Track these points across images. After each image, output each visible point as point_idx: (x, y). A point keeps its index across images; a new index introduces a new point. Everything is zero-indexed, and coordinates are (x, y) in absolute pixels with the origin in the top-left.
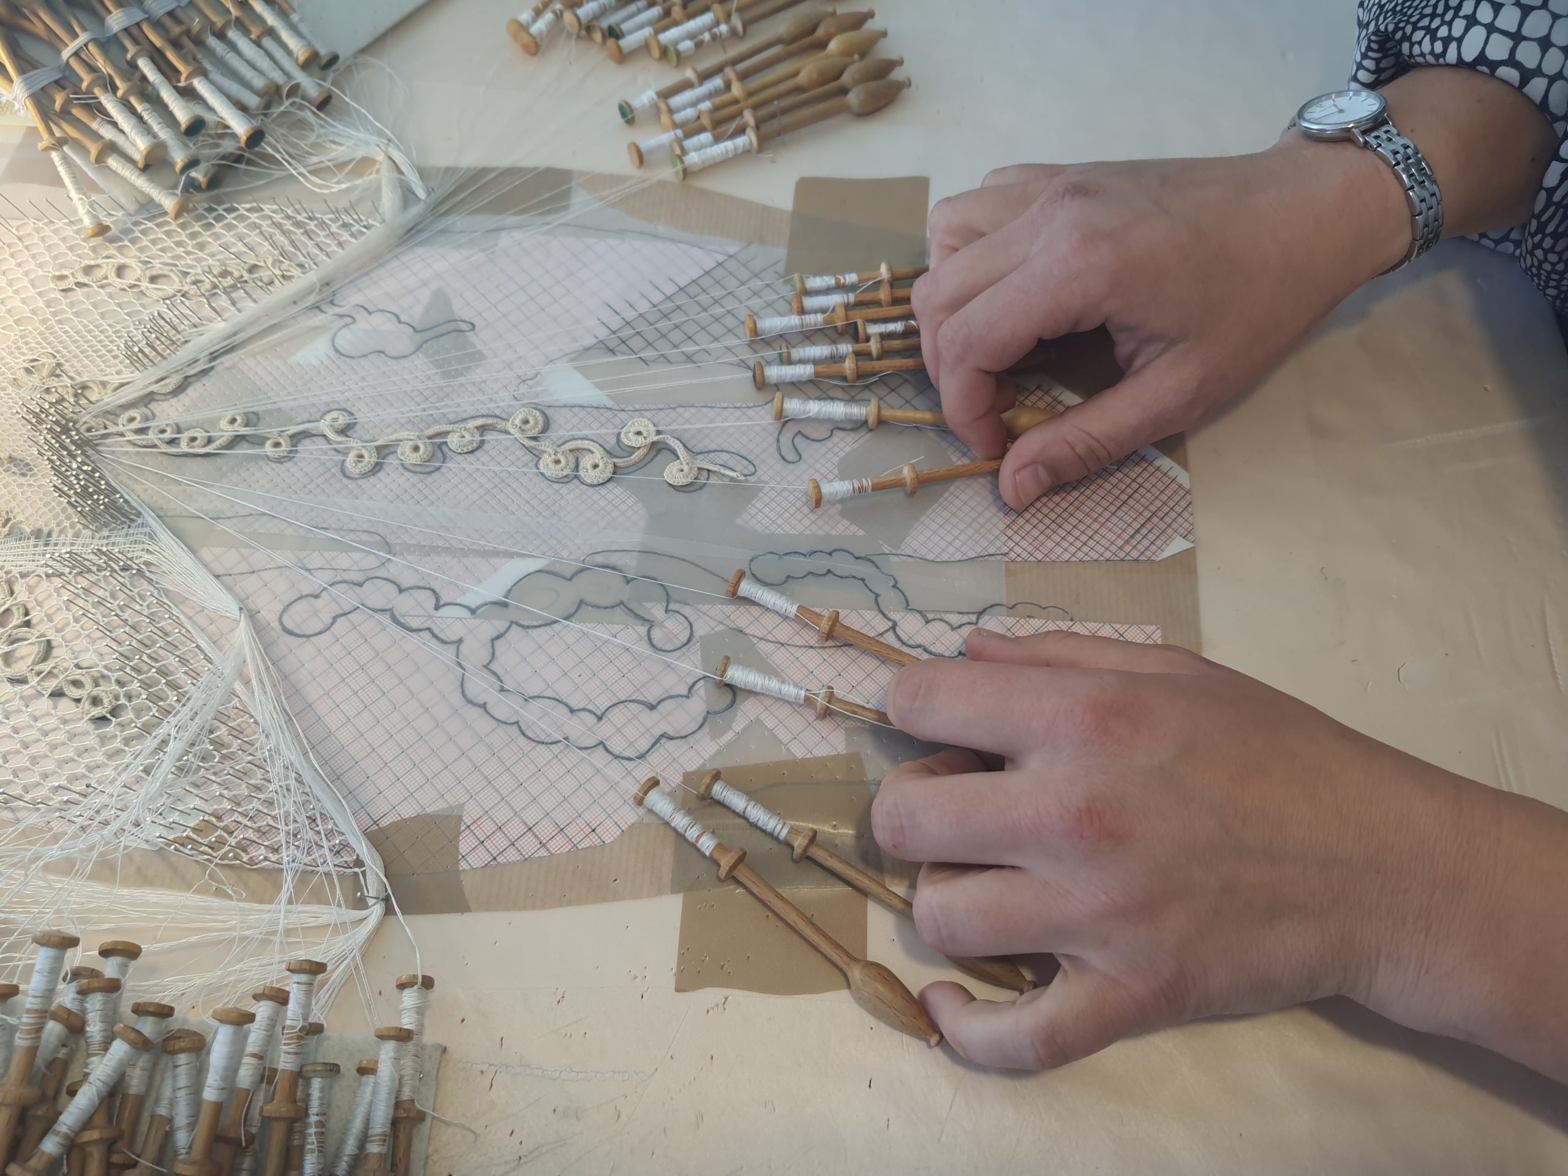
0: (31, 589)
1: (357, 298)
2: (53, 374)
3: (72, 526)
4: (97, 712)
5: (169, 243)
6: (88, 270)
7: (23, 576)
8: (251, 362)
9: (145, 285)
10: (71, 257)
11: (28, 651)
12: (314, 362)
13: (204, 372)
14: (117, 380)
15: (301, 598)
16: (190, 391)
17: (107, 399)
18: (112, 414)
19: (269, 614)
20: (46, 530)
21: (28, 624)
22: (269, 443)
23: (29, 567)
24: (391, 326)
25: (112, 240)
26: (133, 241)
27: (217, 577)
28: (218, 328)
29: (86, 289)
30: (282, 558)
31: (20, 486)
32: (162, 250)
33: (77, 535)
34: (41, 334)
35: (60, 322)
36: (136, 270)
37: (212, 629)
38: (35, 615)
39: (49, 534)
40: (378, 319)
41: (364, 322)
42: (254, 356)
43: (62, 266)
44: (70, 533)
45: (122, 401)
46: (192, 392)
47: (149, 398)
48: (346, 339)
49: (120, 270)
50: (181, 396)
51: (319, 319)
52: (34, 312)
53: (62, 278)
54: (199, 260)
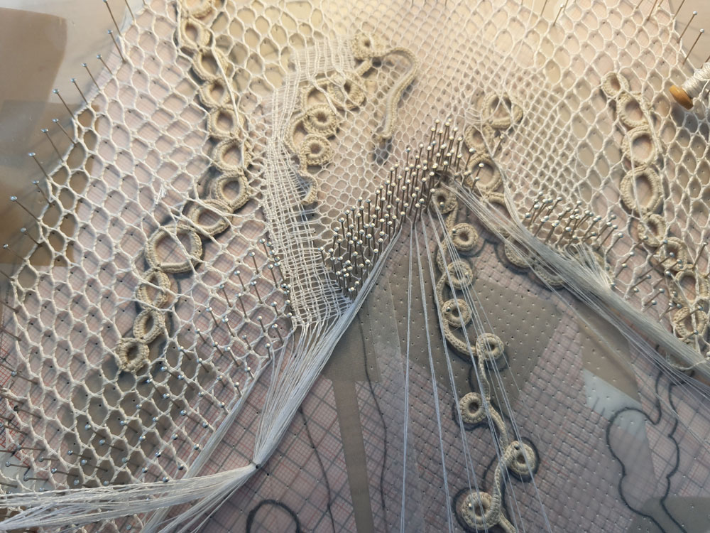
2: (498, 130)
5: (693, 175)
6: (633, 105)
7: (261, 212)
8: (570, 331)
9: (633, 173)
10: (644, 81)
13: (543, 286)
14: (507, 197)
15: (293, 514)
16: (518, 278)
17: (482, 202)
18: (468, 215)
19: (269, 487)
20: (316, 210)
21: (206, 241)
22: (471, 396)
23: (271, 214)
24: (660, 467)
25: (677, 114)
26: (683, 135)
27: (300, 410)
29: (609, 115)
30: (338, 474)
31: (360, 159)
32: (682, 170)
33: (317, 244)
34: (544, 94)
35: (563, 106)
36: (645, 156)
38: (221, 245)
39: (312, 216)
40: (666, 449)
41: (656, 436)
43: (628, 76)
45: (484, 219)
46: (516, 283)
47: (492, 239)
49: (645, 138)
50: (508, 273)
52: (567, 74)
53: (615, 83)
54: (681, 216)
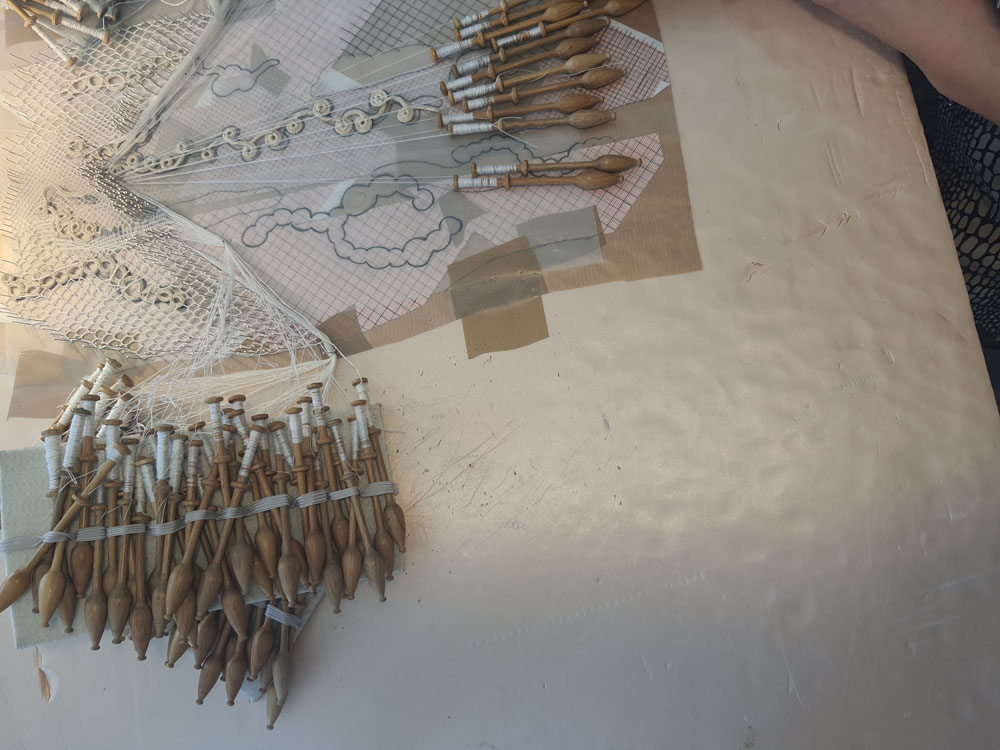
0: (124, 257)
1: (216, 62)
2: (85, 147)
3: (129, 222)
4: (179, 305)
5: (110, 58)
6: (76, 85)
7: (117, 252)
8: (177, 114)
9: (108, 85)
10: (64, 80)
11: (136, 285)
12: (208, 104)
13: (157, 125)
14: (116, 142)
15: (248, 228)
16: (154, 137)
17: (117, 153)
18: (122, 160)
19: (236, 240)
20: (118, 227)
21: (130, 274)
22: (203, 154)
23: (118, 247)
24: (237, 73)
25: (81, 64)
26: (91, 62)
27: (205, 228)
28: (154, 99)
29: (80, 96)
30: (232, 210)
31: (95, 209)
32: (108, 63)
33: (133, 226)
34: (69, 127)
35: (75, 118)
36: (100, 79)
37: (213, 253)
38: (131, 269)
39: (120, 229)
40: (230, 71)
41: (224, 75)
42: (177, 109)
43: (62, 87)
44: (129, 225)
45: (124, 152)
46: (156, 137)
47: (136, 147)
48: (218, 87)
49: (92, 80)
50: (151, 141)
51: (201, 79)
52: (60, 116)
53: (65, 93)
54: (129, 63)
